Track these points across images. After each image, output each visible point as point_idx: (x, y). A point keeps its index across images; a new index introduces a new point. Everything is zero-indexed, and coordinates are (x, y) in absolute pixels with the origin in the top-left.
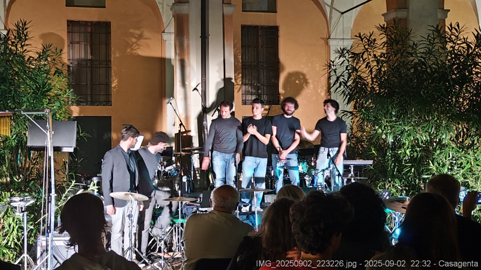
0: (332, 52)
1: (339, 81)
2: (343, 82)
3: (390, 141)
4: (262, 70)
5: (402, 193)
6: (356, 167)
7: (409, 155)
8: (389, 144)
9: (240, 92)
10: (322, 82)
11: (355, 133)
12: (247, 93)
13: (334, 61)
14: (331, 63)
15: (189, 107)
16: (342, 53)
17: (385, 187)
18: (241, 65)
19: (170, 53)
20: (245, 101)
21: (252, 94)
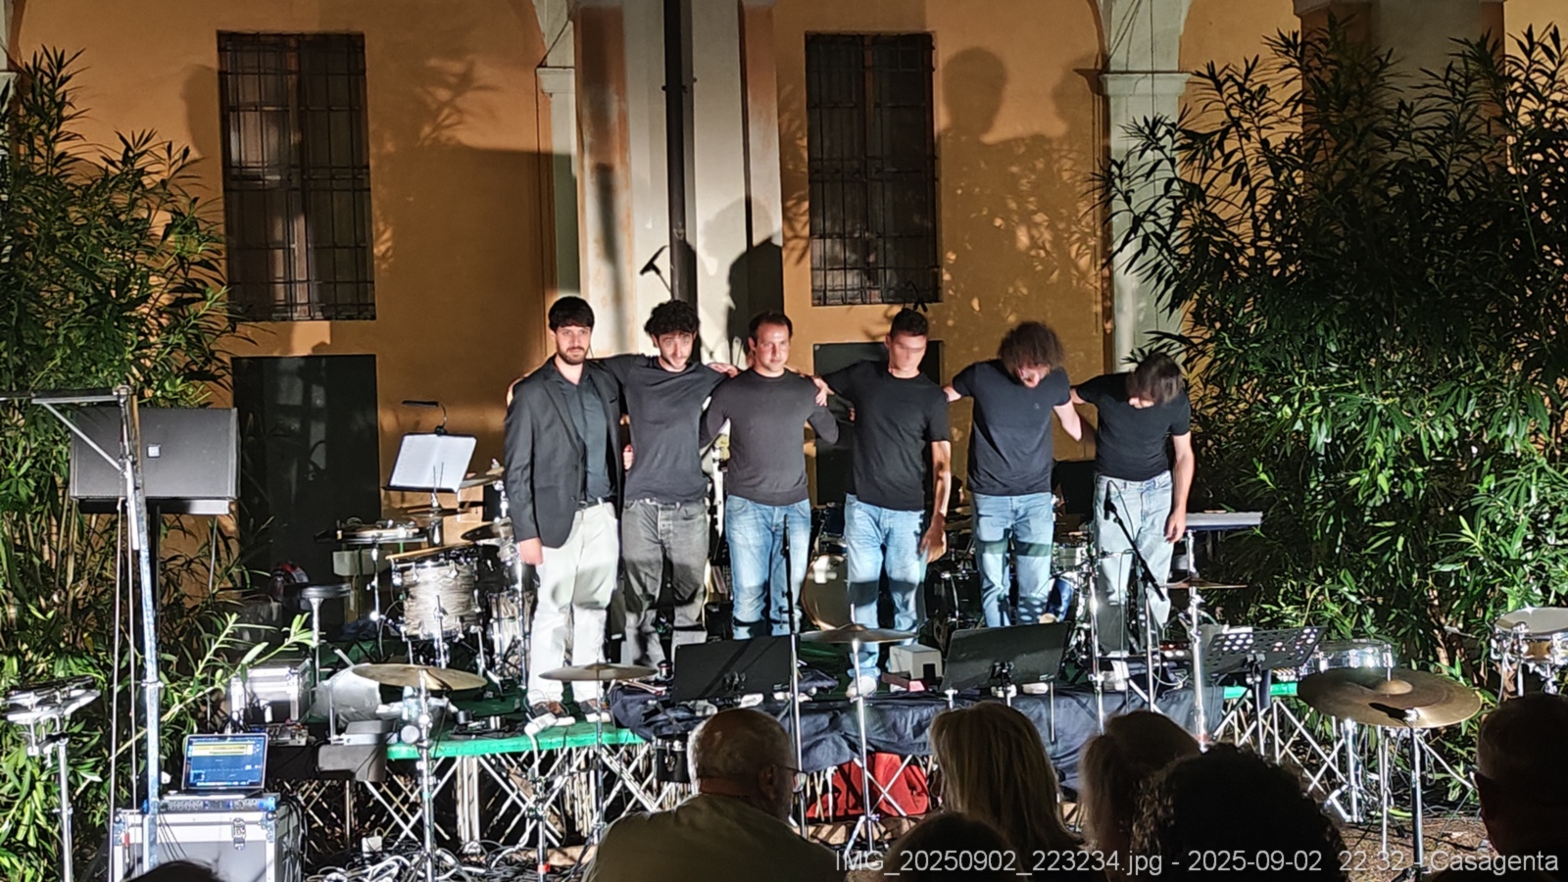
0: (1116, 133)
1: (1141, 232)
2: (1154, 233)
3: (1319, 443)
4: (879, 184)
5: (1364, 618)
6: (1201, 535)
7: (1387, 491)
8: (1318, 450)
9: (807, 263)
10: (1083, 223)
11: (1197, 404)
12: (827, 264)
13: (1123, 163)
14: (1114, 169)
15: (629, 328)
16: (1149, 133)
17: (1304, 594)
18: (806, 170)
19: (564, 137)
20: (822, 294)
21: (845, 268)
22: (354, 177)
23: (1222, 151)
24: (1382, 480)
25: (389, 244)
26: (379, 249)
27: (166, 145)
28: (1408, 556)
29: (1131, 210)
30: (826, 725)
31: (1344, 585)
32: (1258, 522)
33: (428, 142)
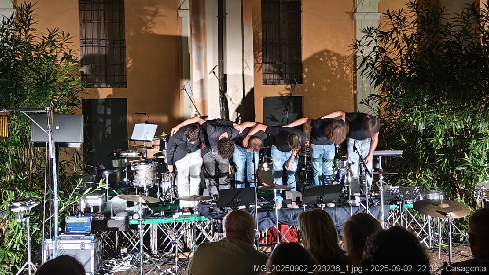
0: (358, 32)
1: (366, 63)
2: (370, 63)
3: (421, 129)
4: (284, 47)
5: (434, 184)
6: (383, 157)
7: (442, 144)
8: (420, 131)
9: (261, 72)
10: (348, 60)
11: (383, 116)
12: (267, 72)
13: (360, 41)
14: (358, 43)
15: (205, 92)
16: (369, 32)
17: (415, 176)
18: (261, 42)
19: (186, 31)
20: (266, 81)
21: (273, 73)
22: (121, 43)
23: (391, 38)
24: (440, 141)
25: (131, 64)
26: (128, 66)
27: (62, 32)
28: (448, 165)
29: (363, 56)
30: (266, 215)
31: (428, 173)
32: (401, 154)
33: (144, 32)
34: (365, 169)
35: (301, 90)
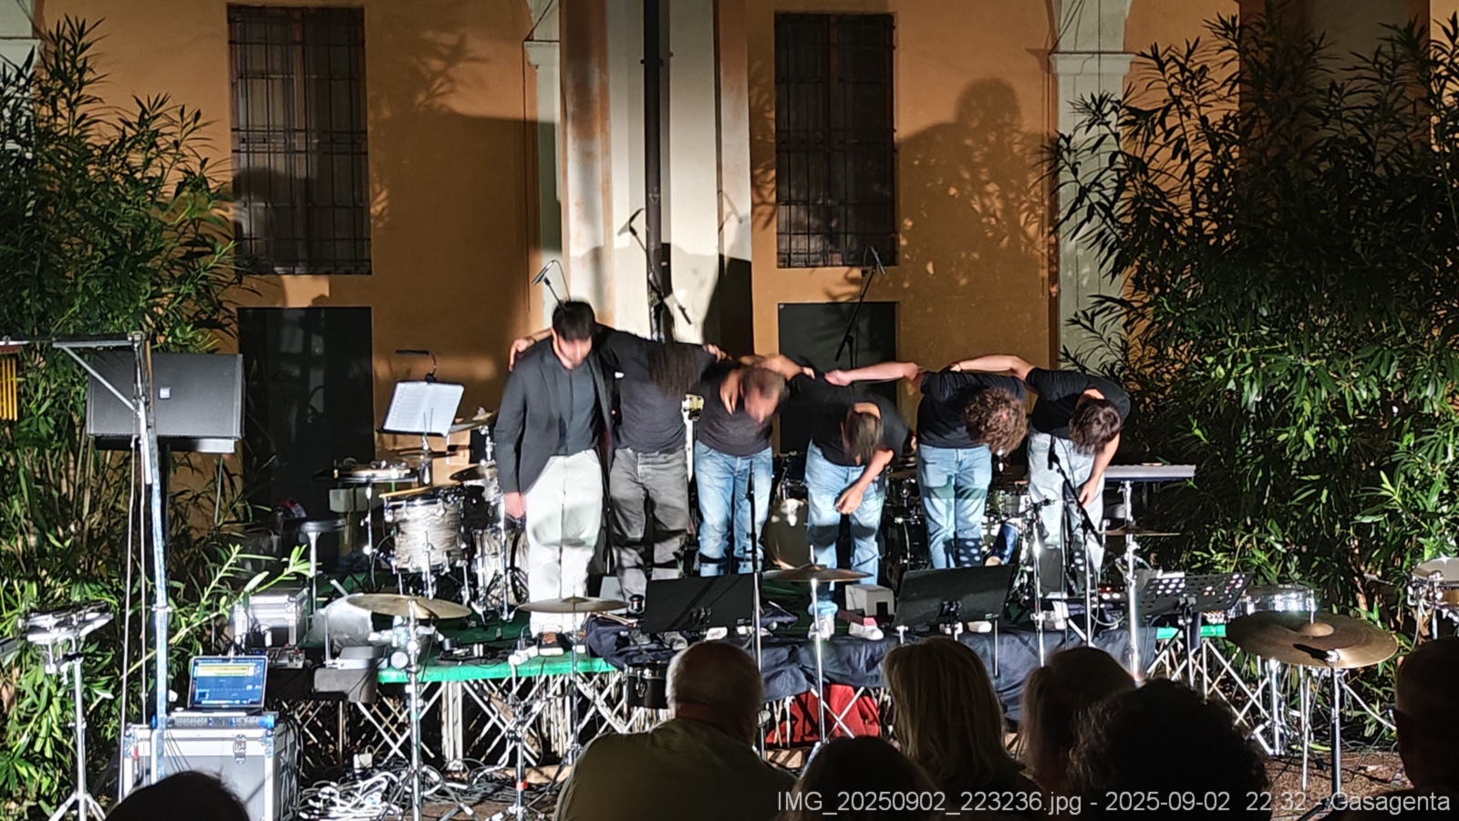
0: (1064, 108)
1: (1086, 202)
2: (1099, 203)
3: (1250, 401)
4: (841, 155)
5: (1288, 565)
6: (1137, 485)
7: (1312, 446)
8: (1249, 408)
9: (773, 228)
10: (1032, 193)
11: (1135, 363)
12: (791, 229)
13: (1070, 137)
14: (1062, 142)
15: (606, 287)
16: (1096, 110)
17: (1233, 542)
18: (773, 141)
19: (549, 106)
20: (786, 257)
21: (809, 233)
22: (353, 142)
23: (1163, 127)
24: (1308, 436)
25: (384, 204)
26: (376, 209)
27: (180, 108)
28: (1331, 508)
29: (1077, 181)
30: (786, 658)
31: (1270, 534)
32: (1192, 474)
33: (421, 110)
34: (1084, 522)
35: (891, 285)
